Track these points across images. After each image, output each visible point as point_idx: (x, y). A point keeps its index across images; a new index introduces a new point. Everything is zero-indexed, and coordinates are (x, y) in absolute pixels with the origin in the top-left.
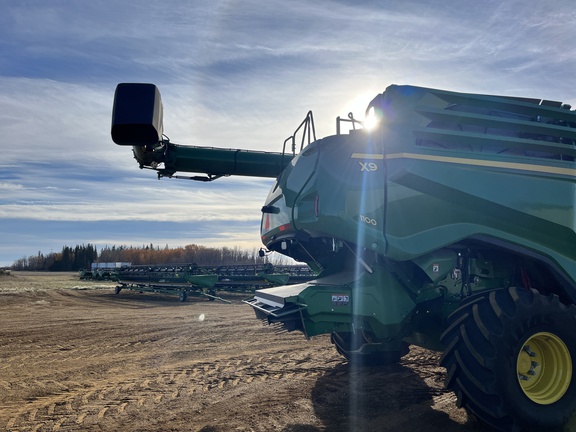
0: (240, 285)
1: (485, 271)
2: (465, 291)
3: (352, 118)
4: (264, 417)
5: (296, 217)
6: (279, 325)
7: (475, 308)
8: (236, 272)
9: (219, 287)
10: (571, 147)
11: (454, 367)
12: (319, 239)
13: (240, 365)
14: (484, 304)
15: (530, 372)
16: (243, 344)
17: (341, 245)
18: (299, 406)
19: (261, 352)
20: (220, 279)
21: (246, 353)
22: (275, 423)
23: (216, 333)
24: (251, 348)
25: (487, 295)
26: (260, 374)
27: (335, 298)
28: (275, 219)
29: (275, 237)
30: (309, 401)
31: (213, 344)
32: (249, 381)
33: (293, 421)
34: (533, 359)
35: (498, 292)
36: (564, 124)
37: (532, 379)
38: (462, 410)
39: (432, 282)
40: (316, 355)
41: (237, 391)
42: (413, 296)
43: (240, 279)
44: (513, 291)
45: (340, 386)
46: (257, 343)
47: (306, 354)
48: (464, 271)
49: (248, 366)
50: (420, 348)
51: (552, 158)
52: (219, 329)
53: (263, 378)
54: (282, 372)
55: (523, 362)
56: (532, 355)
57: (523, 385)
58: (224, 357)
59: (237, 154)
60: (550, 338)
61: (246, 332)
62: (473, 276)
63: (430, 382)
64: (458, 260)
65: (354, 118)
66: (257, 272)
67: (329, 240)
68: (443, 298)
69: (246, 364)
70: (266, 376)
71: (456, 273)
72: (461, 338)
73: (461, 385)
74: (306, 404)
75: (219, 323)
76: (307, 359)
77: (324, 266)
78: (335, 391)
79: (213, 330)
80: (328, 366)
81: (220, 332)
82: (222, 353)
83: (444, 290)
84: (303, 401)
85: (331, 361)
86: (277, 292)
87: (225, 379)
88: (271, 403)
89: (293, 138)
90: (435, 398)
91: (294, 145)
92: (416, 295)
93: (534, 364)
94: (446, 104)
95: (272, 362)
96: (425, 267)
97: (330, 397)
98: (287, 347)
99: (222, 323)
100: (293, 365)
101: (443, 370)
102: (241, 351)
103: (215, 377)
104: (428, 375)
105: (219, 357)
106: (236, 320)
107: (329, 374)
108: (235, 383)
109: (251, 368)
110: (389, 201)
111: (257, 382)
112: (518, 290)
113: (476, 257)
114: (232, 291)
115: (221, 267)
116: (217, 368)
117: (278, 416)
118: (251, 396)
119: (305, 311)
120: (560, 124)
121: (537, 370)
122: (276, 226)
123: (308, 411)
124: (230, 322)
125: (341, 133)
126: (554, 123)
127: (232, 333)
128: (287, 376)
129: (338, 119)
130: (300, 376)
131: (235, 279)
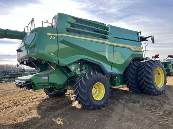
0: (13, 77)
1: (86, 68)
2: (81, 73)
3: (47, 22)
4: (20, 117)
5: (29, 53)
6: (25, 88)
7: (83, 78)
8: (11, 72)
9: (4, 78)
10: (106, 35)
11: (77, 94)
12: (37, 60)
13: (12, 103)
14: (85, 77)
15: (96, 93)
16: (13, 96)
17: (44, 62)
18: (32, 112)
19: (20, 98)
20: (4, 75)
21: (14, 99)
22: (24, 119)
23: (3, 93)
24: (16, 97)
25: (86, 74)
26: (19, 104)
27: (43, 78)
28: (22, 54)
29: (22, 60)
30: (36, 110)
31: (2, 97)
32: (15, 107)
33: (30, 117)
34: (96, 89)
35: (88, 73)
36: (105, 29)
37: (96, 95)
38: (80, 105)
39: (72, 71)
40: (39, 96)
41: (10, 111)
42: (67, 76)
43: (13, 75)
44: (92, 73)
45: (46, 104)
46: (18, 95)
47: (36, 96)
48: (81, 68)
49: (15, 103)
50: (71, 90)
51: (102, 38)
52: (4, 92)
53: (20, 106)
54: (27, 103)
55: (94, 91)
56: (96, 88)
57: (94, 96)
58: (6, 101)
59: (6, 31)
60: (100, 84)
61: (15, 92)
62: (83, 69)
63: (72, 99)
64: (79, 65)
65: (48, 22)
66: (19, 72)
67: (40, 60)
68: (75, 76)
69: (14, 102)
70: (21, 105)
71: (79, 69)
72: (79, 86)
73: (79, 99)
74: (35, 111)
75: (4, 90)
76: (36, 98)
77: (41, 69)
78: (45, 106)
79: (2, 92)
80: (43, 99)
81: (4, 93)
82: (5, 100)
83: (76, 74)
84: (34, 110)
85: (44, 97)
86: (24, 78)
87: (6, 108)
88: (22, 113)
89: (28, 26)
90: (73, 103)
91: (28, 29)
92: (68, 76)
93: (96, 91)
94: (75, 21)
95: (24, 100)
96: (70, 68)
97: (42, 108)
98: (30, 95)
99: (5, 90)
100: (31, 100)
101: (75, 95)
102: (13, 98)
103: (2, 108)
104: (72, 97)
105: (4, 101)
106: (11, 89)
107: (43, 101)
108: (10, 109)
109: (16, 103)
110: (59, 48)
111: (18, 107)
112: (93, 73)
113: (84, 64)
114: (10, 79)
115: (5, 71)
116: (3, 105)
117: (25, 116)
118: (15, 112)
119: (33, 83)
120: (103, 29)
121: (97, 92)
122: (22, 56)
123: (35, 113)
124: (9, 89)
125: (44, 26)
126: (102, 29)
127: (9, 93)
128: (29, 104)
129: (42, 22)
130: (33, 103)
131: (11, 75)
